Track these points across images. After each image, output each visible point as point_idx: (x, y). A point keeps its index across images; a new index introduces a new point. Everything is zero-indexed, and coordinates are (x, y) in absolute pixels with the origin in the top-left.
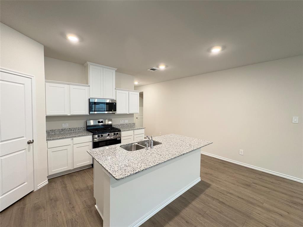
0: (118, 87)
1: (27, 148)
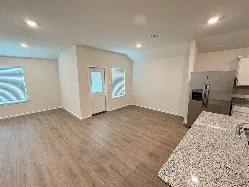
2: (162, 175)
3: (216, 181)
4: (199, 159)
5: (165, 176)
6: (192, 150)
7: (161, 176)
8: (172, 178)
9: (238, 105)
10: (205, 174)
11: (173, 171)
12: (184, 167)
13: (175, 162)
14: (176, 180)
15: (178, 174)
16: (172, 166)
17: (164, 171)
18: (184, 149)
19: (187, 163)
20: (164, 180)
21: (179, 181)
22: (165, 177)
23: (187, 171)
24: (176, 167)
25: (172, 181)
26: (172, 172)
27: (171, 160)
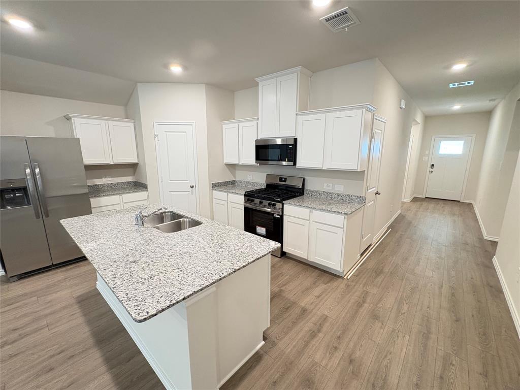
0: (305, 106)
1: (190, 190)
2: (141, 314)
3: (179, 270)
4: (146, 269)
5: (145, 311)
6: (127, 268)
7: (143, 316)
8: (154, 304)
9: (95, 196)
10: (168, 273)
11: (144, 300)
12: (146, 286)
13: (132, 293)
14: (159, 301)
15: (152, 296)
16: (136, 298)
17: (137, 310)
18: (119, 274)
19: (144, 281)
20: (150, 314)
21: (162, 298)
22: (147, 312)
23: (153, 286)
24: (141, 294)
25: (158, 305)
26: (146, 301)
27: (125, 296)
